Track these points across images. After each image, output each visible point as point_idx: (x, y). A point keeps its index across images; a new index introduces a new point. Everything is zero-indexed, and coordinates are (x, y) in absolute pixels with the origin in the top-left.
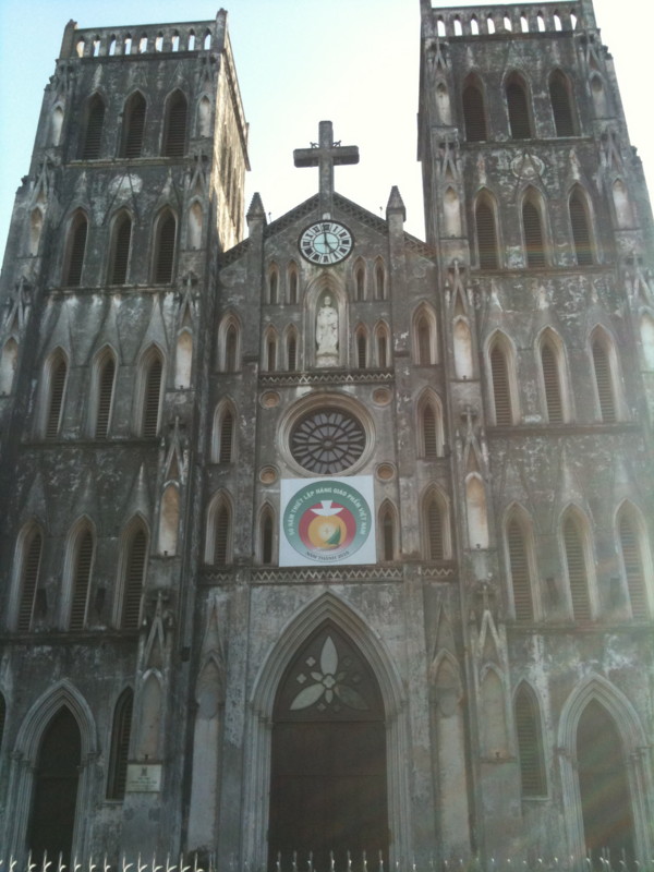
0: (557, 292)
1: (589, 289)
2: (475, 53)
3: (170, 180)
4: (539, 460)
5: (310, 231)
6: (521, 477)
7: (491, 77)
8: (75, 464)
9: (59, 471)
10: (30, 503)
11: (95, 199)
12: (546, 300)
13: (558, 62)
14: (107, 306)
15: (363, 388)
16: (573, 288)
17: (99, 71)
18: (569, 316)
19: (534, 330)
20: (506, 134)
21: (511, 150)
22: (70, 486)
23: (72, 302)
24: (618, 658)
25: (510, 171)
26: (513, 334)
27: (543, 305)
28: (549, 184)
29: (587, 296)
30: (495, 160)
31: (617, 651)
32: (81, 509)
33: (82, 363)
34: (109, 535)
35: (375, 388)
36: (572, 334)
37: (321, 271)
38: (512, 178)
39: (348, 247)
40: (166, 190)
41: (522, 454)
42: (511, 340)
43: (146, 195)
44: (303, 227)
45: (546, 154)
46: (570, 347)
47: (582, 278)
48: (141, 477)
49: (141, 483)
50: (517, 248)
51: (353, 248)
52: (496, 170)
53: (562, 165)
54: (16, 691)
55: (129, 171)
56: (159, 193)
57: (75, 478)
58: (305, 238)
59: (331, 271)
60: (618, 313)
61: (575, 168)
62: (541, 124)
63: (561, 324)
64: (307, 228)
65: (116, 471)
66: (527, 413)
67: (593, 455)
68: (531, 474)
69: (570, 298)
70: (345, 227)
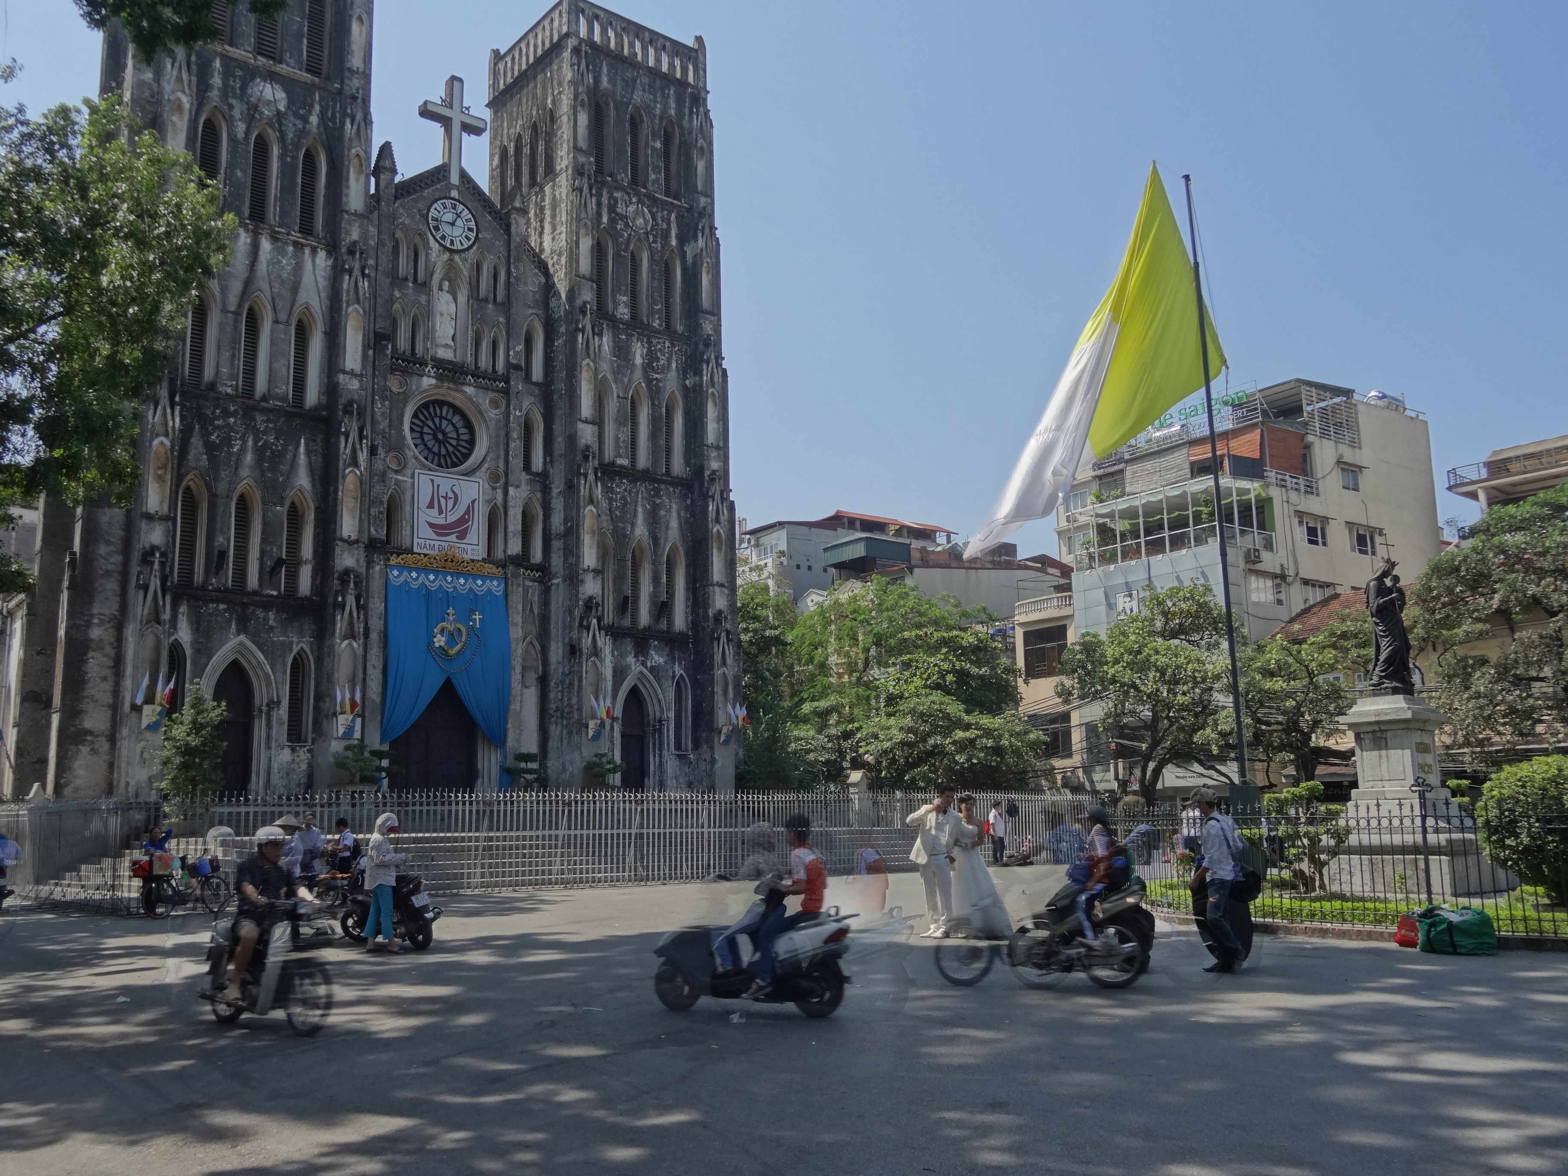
0: (649, 348)
1: (671, 355)
2: (609, 71)
3: (317, 107)
4: (623, 498)
5: (438, 205)
6: (610, 510)
7: (620, 106)
8: (235, 423)
9: (218, 428)
10: (191, 456)
11: (234, 102)
12: (642, 356)
13: (673, 112)
14: (255, 247)
15: (481, 391)
16: (660, 350)
18: (656, 376)
19: (629, 381)
20: (627, 176)
21: (628, 194)
22: (232, 446)
24: (656, 657)
25: (626, 217)
26: (616, 382)
27: (638, 360)
28: (655, 242)
29: (669, 361)
30: (616, 200)
31: (657, 653)
32: (245, 472)
33: (232, 308)
34: (275, 504)
35: (491, 395)
36: (654, 391)
37: (447, 255)
38: (627, 224)
39: (472, 236)
40: (314, 119)
41: (611, 490)
42: (614, 386)
43: (292, 118)
44: (432, 198)
45: (655, 210)
46: (653, 404)
47: (667, 344)
48: (302, 449)
49: (302, 457)
50: (624, 299)
51: (477, 237)
52: (615, 212)
53: (665, 226)
54: (194, 643)
55: (272, 77)
56: (306, 120)
57: (236, 439)
58: (433, 213)
59: (457, 257)
60: (687, 382)
61: (673, 233)
62: (653, 176)
63: (649, 381)
64: (435, 201)
65: (277, 439)
66: (618, 455)
67: (658, 501)
68: (617, 508)
69: (658, 360)
70: (471, 212)
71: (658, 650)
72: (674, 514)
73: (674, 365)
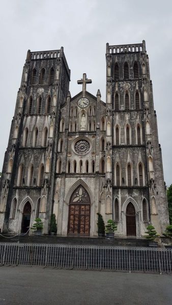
0: (130, 115)
1: (137, 115)
2: (118, 58)
3: (50, 89)
4: (123, 153)
6: (119, 156)
7: (121, 64)
8: (30, 153)
9: (27, 154)
11: (34, 94)
12: (128, 117)
13: (136, 60)
16: (134, 115)
17: (35, 63)
18: (132, 121)
19: (125, 124)
20: (123, 78)
21: (123, 82)
22: (29, 157)
23: (29, 117)
24: (135, 194)
25: (123, 87)
28: (131, 90)
30: (120, 84)
32: (31, 162)
33: (31, 131)
34: (37, 168)
35: (92, 136)
36: (132, 125)
41: (120, 151)
42: (120, 126)
43: (45, 93)
44: (79, 99)
45: (131, 83)
46: (132, 128)
48: (43, 156)
50: (123, 105)
51: (89, 104)
52: (120, 87)
53: (134, 85)
54: (19, 198)
56: (48, 92)
58: (79, 102)
59: (84, 109)
61: (137, 86)
62: (131, 75)
65: (38, 154)
66: (122, 143)
67: (134, 152)
70: (87, 99)
71: (136, 192)
72: (140, 155)
73: (138, 117)
